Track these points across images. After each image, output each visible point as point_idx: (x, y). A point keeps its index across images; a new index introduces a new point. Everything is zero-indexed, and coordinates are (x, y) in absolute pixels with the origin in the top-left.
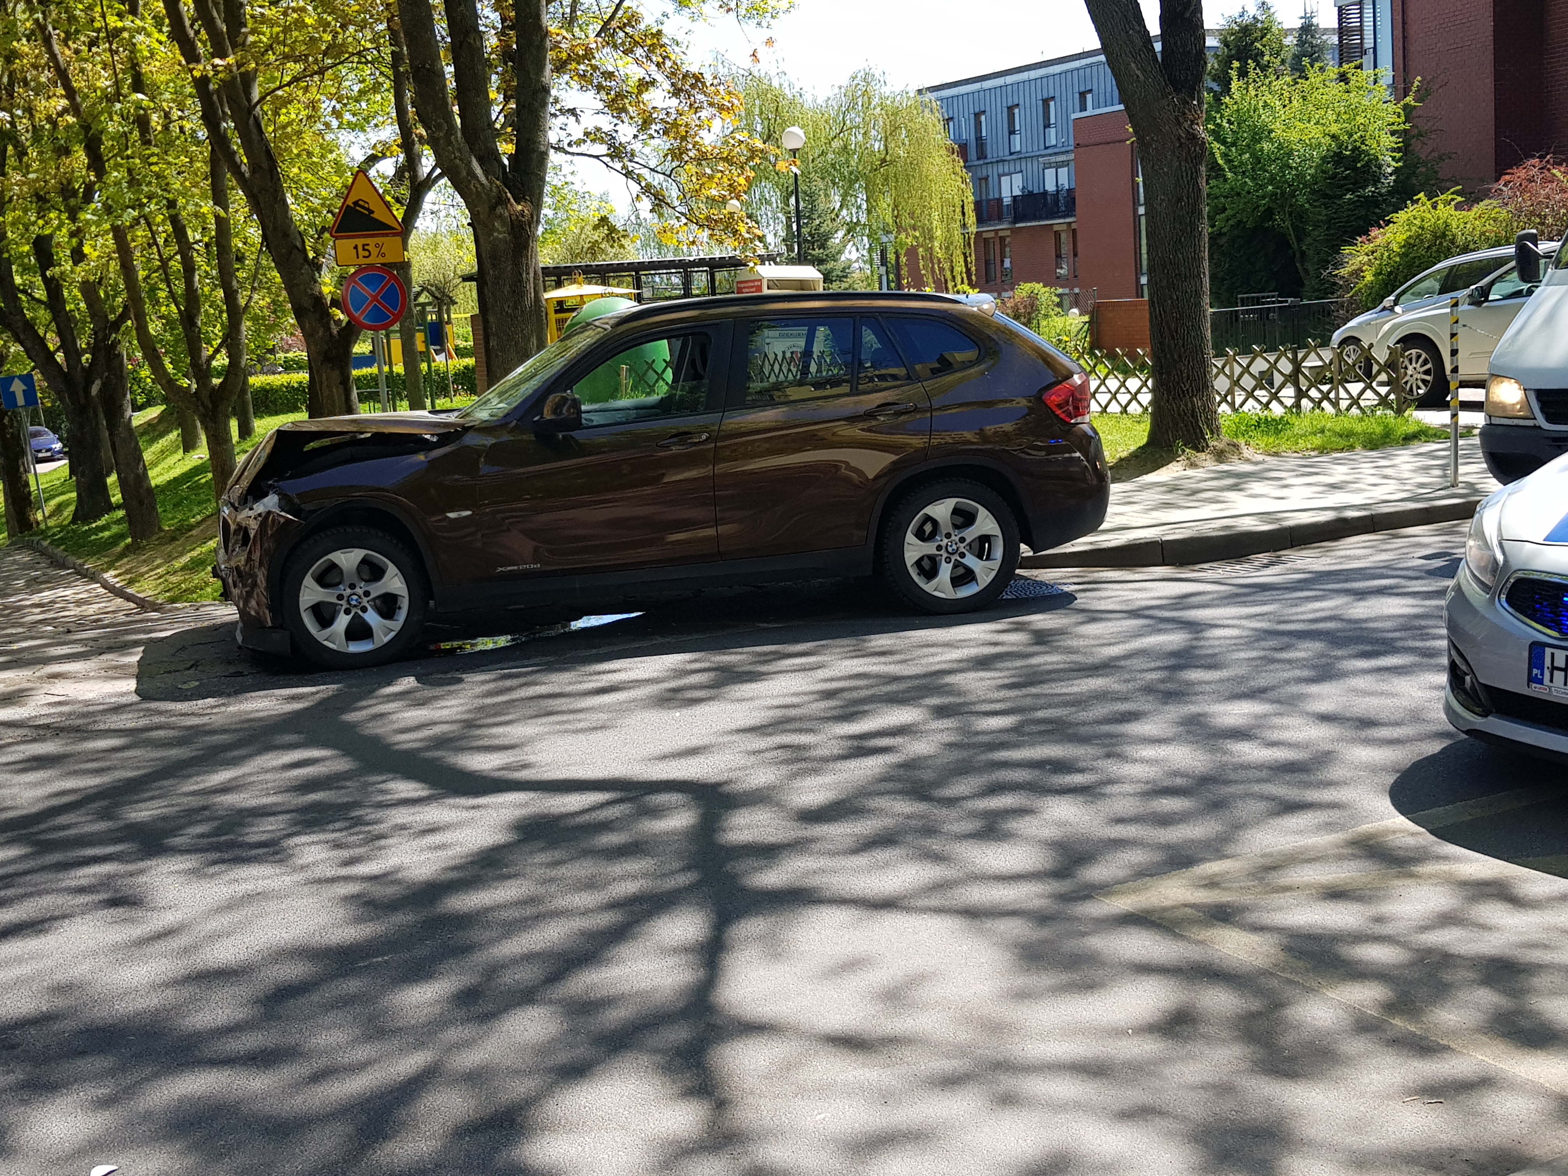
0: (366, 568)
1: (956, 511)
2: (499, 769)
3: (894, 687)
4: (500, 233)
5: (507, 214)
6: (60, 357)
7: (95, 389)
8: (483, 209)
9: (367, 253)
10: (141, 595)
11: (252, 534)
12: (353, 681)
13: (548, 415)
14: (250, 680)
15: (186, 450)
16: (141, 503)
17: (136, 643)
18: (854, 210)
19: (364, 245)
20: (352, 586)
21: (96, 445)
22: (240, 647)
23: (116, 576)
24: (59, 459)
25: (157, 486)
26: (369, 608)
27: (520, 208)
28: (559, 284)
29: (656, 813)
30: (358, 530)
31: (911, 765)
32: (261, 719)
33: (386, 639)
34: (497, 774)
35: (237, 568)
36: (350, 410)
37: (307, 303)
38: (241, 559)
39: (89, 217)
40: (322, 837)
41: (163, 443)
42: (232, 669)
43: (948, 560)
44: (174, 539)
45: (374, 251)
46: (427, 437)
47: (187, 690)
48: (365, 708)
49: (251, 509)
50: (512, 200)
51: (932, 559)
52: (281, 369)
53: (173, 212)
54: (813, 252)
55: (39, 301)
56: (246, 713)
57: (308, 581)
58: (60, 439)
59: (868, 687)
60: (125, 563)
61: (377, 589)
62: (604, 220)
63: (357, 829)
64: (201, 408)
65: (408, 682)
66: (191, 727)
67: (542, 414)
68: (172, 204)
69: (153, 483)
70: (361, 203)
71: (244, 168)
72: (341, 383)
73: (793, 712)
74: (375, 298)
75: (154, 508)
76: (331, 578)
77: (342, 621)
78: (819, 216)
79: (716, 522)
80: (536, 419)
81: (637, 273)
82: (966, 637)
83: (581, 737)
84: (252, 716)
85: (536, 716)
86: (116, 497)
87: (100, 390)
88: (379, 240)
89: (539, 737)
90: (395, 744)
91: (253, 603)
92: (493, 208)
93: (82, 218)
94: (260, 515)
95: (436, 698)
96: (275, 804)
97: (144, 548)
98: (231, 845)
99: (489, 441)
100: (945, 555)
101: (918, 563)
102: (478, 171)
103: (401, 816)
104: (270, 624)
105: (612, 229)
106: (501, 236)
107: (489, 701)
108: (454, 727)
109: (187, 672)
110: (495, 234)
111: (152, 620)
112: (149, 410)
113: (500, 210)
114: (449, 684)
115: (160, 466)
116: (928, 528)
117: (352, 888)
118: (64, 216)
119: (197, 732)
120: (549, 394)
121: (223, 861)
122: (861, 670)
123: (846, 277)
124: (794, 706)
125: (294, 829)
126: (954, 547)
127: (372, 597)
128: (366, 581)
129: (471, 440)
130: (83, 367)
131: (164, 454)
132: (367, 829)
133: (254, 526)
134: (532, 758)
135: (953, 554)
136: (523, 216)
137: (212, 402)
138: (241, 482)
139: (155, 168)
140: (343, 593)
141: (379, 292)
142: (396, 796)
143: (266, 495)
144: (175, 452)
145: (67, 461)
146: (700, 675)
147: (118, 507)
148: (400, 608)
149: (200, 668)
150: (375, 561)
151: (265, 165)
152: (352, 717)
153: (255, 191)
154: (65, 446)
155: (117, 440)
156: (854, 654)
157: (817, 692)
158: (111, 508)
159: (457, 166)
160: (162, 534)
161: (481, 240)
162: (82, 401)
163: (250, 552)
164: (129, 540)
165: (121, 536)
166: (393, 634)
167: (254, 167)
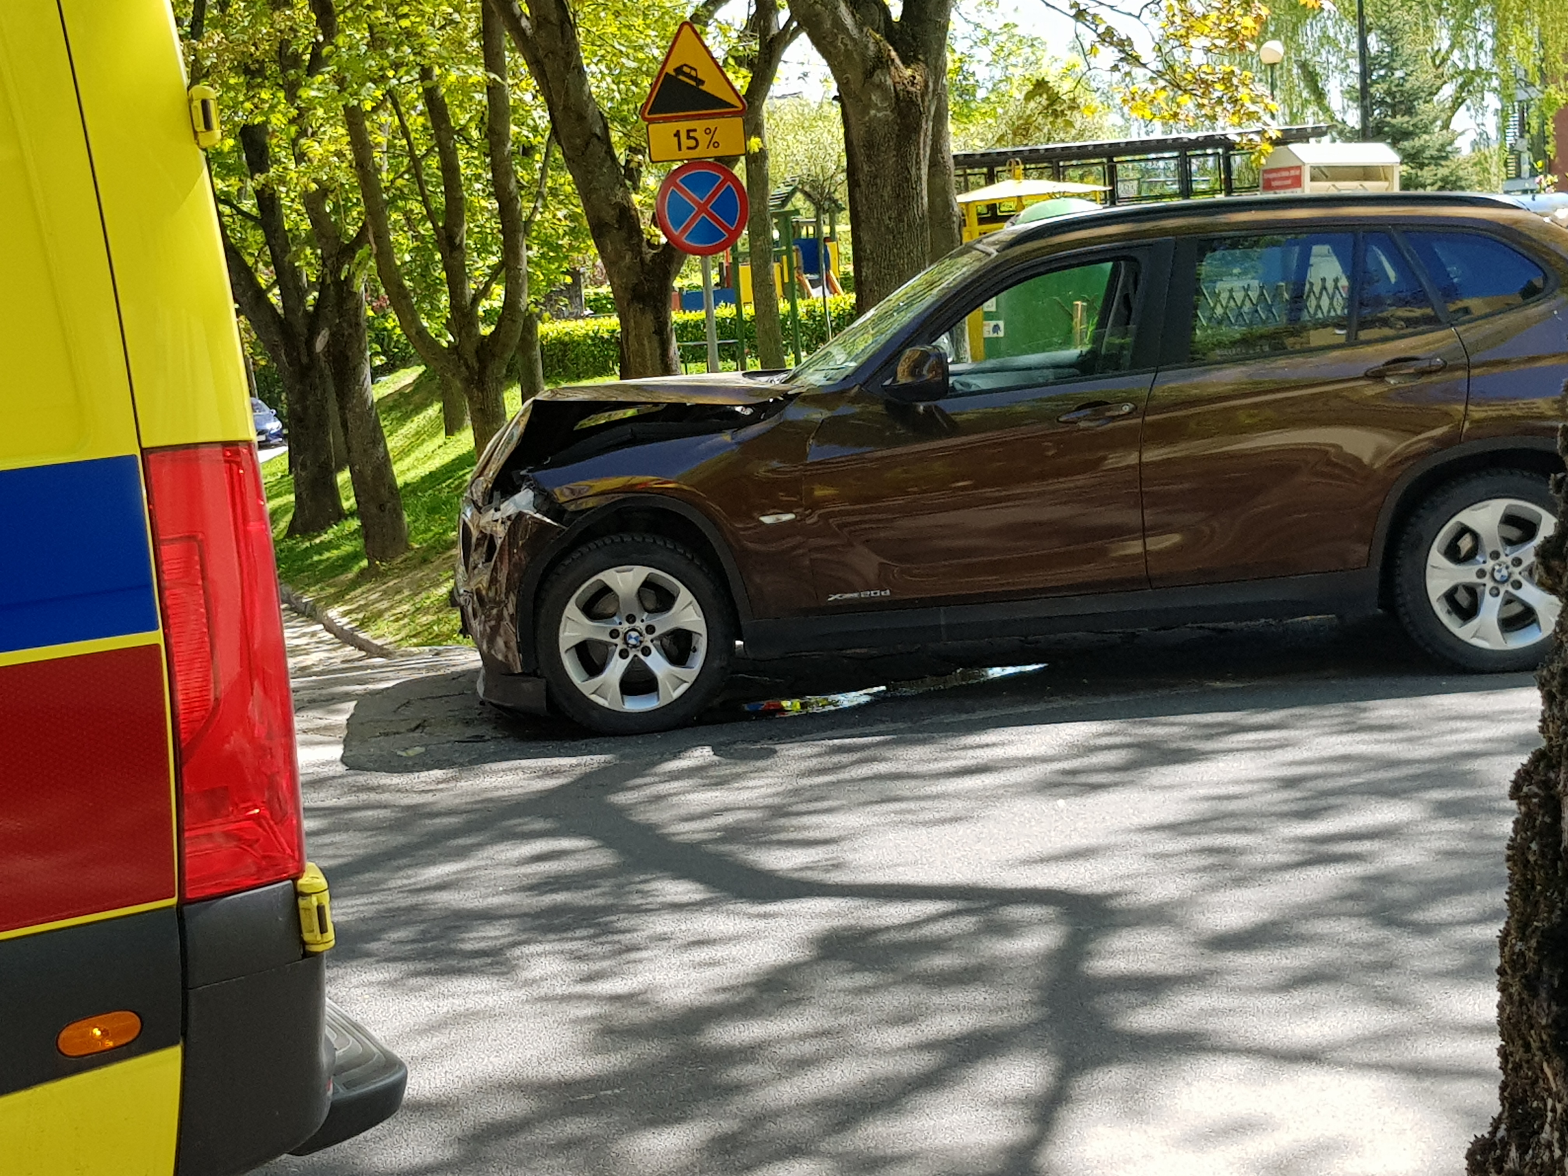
0: (650, 595)
1: (1509, 519)
2: (801, 869)
3: (1382, 775)
4: (879, 110)
5: (889, 82)
6: (274, 297)
7: (320, 344)
8: (854, 76)
9: (692, 143)
10: (379, 642)
11: (499, 542)
12: (627, 751)
13: (903, 378)
14: (491, 747)
15: (449, 432)
16: (381, 507)
17: (347, 697)
18: (1471, 52)
19: (688, 131)
20: (631, 619)
21: (322, 424)
22: (482, 703)
23: (345, 614)
24: (276, 446)
25: (406, 485)
26: (653, 650)
27: (909, 72)
28: (991, 179)
29: (1007, 930)
30: (640, 539)
31: (1383, 879)
32: (500, 799)
33: (676, 694)
34: (796, 875)
35: (478, 592)
36: (667, 370)
37: (609, 215)
38: (483, 579)
39: (313, 93)
40: (558, 946)
41: (419, 421)
42: (470, 732)
43: (1495, 593)
44: (425, 561)
45: (704, 139)
46: (738, 409)
47: (410, 758)
48: (639, 787)
49: (497, 510)
50: (898, 61)
51: (1472, 591)
52: (588, 311)
53: (428, 84)
54: (1394, 121)
55: (246, 215)
56: (486, 790)
57: (572, 610)
58: (279, 416)
59: (1349, 773)
60: (362, 596)
61: (665, 623)
62: (1041, 85)
63: (602, 939)
64: (463, 369)
65: (702, 755)
66: (409, 808)
67: (895, 374)
68: (426, 74)
69: (400, 482)
70: (686, 69)
71: (524, 23)
72: (655, 332)
73: (1233, 806)
74: (702, 208)
75: (400, 517)
76: (604, 605)
77: (617, 667)
78: (1405, 64)
79: (1144, 532)
80: (887, 382)
81: (1110, 160)
82: (1510, 707)
83: (923, 831)
84: (489, 795)
85: (871, 803)
86: (348, 503)
87: (328, 345)
88: (711, 123)
89: (866, 831)
90: (674, 834)
91: (500, 642)
92: (869, 74)
93: (304, 96)
94: (509, 518)
95: (738, 777)
96: (504, 906)
97: (384, 574)
98: (438, 954)
99: (818, 415)
100: (1490, 584)
101: (1450, 597)
102: (849, 21)
103: (663, 924)
104: (520, 670)
105: (1054, 99)
106: (879, 115)
107: (806, 782)
108: (753, 815)
109: (411, 734)
110: (873, 112)
111: (374, 667)
112: (402, 373)
113: (878, 76)
114: (762, 758)
115: (413, 455)
116: (1466, 543)
117: (588, 1010)
118: (281, 95)
119: (416, 813)
120: (905, 348)
121: (428, 973)
122: (1341, 750)
123: (1446, 158)
124: (1236, 797)
125: (524, 937)
126: (1505, 572)
127: (657, 634)
128: (649, 612)
129: (794, 413)
130: (306, 312)
131: (419, 437)
132: (616, 937)
133: (501, 532)
134: (849, 856)
135: (1503, 582)
136: (913, 84)
137: (480, 361)
138: (486, 472)
139: (405, 23)
140: (619, 627)
141: (708, 201)
142: (660, 899)
143: (517, 490)
144: (437, 433)
145: (286, 449)
146: (1115, 752)
147: (352, 514)
148: (695, 650)
149: (427, 729)
150: (665, 585)
151: (554, 18)
152: (622, 798)
153: (541, 53)
154: (284, 426)
155: (349, 415)
156: (1344, 728)
157: (1275, 779)
158: (341, 516)
159: (817, 15)
160: (409, 554)
161: (852, 120)
162: (305, 360)
163: (495, 569)
164: (365, 563)
165: (354, 557)
166: (684, 687)
167: (540, 21)
